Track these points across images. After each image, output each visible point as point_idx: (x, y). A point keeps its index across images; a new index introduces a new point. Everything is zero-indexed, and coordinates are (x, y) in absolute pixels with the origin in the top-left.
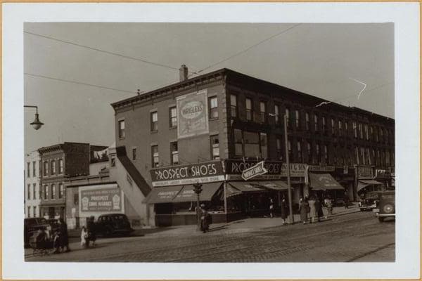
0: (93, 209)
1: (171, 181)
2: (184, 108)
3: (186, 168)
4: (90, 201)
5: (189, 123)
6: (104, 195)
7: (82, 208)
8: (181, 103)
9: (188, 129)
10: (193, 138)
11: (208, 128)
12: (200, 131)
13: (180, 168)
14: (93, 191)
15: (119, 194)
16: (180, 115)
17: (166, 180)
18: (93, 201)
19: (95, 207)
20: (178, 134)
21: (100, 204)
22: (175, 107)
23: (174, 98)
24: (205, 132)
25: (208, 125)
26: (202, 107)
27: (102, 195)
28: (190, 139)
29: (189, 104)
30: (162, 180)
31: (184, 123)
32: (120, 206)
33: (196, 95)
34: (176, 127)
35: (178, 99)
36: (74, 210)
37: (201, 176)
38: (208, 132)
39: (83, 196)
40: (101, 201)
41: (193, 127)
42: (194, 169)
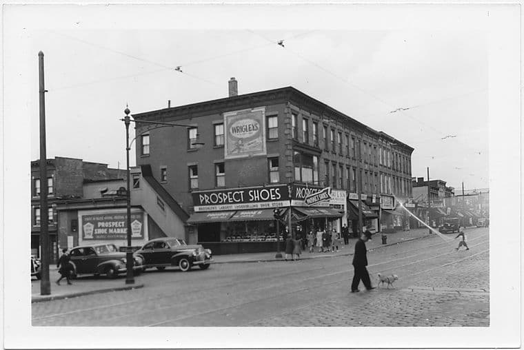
0: (102, 237)
1: (221, 206)
2: (234, 126)
3: (242, 192)
4: (96, 227)
5: (240, 142)
6: (118, 220)
7: (84, 236)
8: (230, 120)
9: (239, 149)
10: (245, 159)
11: (265, 150)
12: (254, 152)
13: (233, 191)
14: (100, 216)
15: (141, 220)
16: (229, 133)
17: (214, 204)
18: (101, 227)
19: (104, 234)
20: (226, 154)
21: (111, 231)
22: (222, 124)
23: (221, 114)
24: (261, 154)
25: (265, 146)
26: (258, 126)
27: (115, 221)
28: (241, 160)
29: (240, 121)
30: (208, 204)
31: (234, 142)
32: (142, 233)
33: (250, 112)
34: (223, 147)
35: (226, 115)
36: (70, 239)
37: (261, 200)
38: (265, 154)
39: (84, 223)
40: (114, 228)
41: (246, 147)
42: (252, 194)
